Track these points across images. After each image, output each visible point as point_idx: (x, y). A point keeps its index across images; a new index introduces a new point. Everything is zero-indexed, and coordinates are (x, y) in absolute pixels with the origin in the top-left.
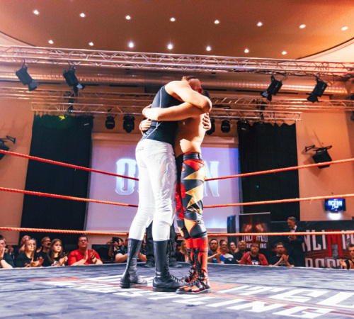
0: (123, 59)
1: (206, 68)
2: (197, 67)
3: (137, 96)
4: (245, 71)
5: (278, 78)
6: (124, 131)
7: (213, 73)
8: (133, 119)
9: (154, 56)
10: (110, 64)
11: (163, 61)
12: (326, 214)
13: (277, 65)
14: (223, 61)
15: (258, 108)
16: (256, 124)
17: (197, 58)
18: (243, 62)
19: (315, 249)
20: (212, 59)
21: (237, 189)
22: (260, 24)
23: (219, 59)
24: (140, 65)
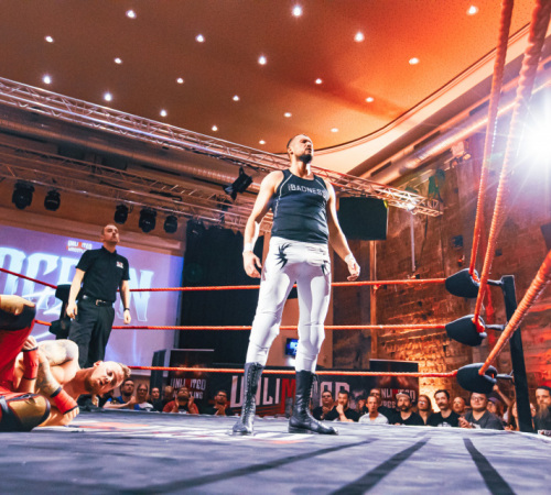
0: (31, 98)
1: (154, 139)
2: (142, 135)
3: (44, 156)
4: (206, 153)
5: (249, 173)
6: (14, 205)
7: (165, 148)
8: (32, 189)
9: (81, 105)
10: (8, 99)
11: (93, 115)
12: (286, 358)
13: (250, 156)
14: (181, 135)
15: (219, 206)
16: (214, 228)
17: (145, 123)
18: (207, 142)
19: (265, 403)
20: (164, 128)
21: (175, 313)
22: (236, 98)
23: (175, 131)
24: (57, 112)
